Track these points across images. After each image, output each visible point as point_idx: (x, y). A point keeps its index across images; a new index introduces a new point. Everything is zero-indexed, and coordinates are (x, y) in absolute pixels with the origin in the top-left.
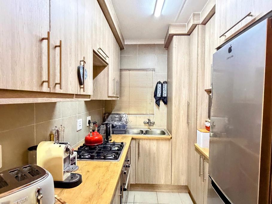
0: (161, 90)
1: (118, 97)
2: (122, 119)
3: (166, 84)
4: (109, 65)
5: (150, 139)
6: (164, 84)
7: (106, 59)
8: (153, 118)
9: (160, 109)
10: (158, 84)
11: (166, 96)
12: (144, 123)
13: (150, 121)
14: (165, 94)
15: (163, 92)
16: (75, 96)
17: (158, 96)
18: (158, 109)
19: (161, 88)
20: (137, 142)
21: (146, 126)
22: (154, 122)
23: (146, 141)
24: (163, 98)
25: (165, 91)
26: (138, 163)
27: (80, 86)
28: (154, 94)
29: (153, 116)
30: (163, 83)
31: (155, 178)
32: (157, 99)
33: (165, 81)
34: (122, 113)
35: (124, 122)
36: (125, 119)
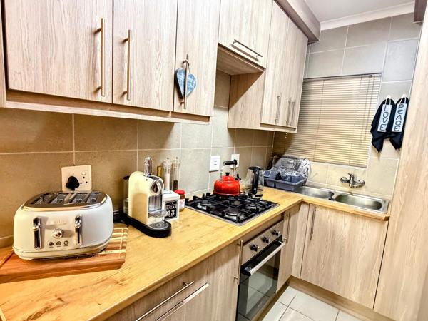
0: (389, 117)
1: (295, 129)
2: (300, 167)
3: (405, 105)
4: (267, 70)
5: (338, 211)
6: (398, 105)
7: (257, 60)
8: (363, 173)
9: (381, 158)
10: (384, 105)
11: (400, 131)
12: (342, 180)
13: (353, 178)
14: (398, 126)
15: (395, 121)
16: (170, 114)
17: (379, 130)
18: (376, 157)
19: (390, 112)
20: (311, 209)
21: (345, 186)
22: (364, 183)
23: (329, 213)
24: (393, 135)
25: (399, 119)
26: (308, 246)
27: (180, 101)
28: (372, 125)
29: (363, 169)
30: (398, 102)
31: (338, 284)
32: (377, 137)
33: (404, 98)
34: (301, 157)
35: (302, 173)
36: (304, 168)
